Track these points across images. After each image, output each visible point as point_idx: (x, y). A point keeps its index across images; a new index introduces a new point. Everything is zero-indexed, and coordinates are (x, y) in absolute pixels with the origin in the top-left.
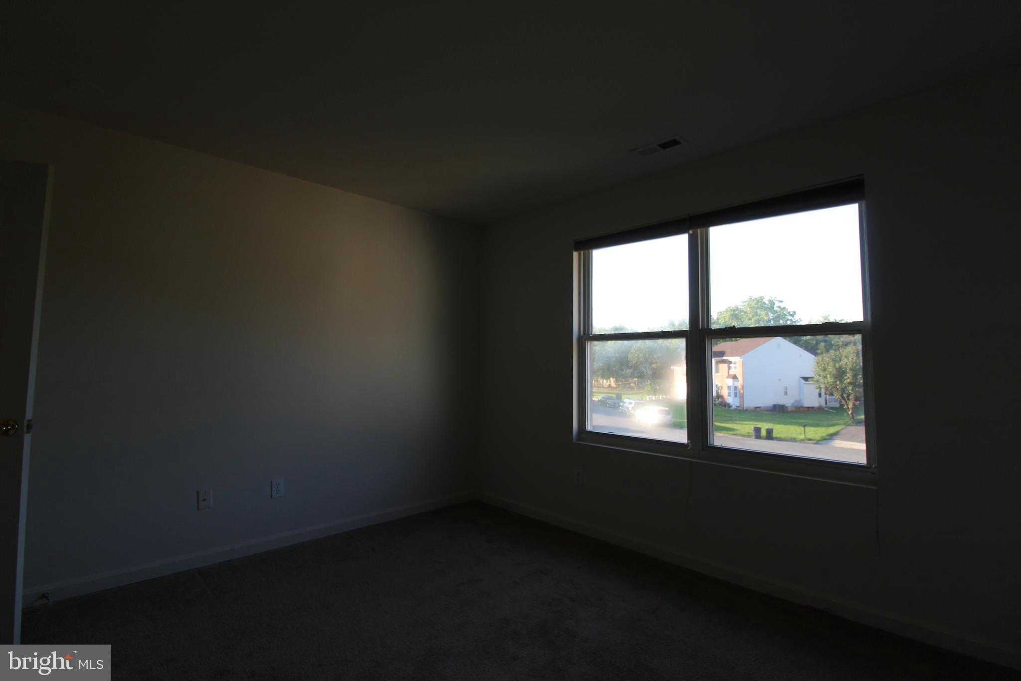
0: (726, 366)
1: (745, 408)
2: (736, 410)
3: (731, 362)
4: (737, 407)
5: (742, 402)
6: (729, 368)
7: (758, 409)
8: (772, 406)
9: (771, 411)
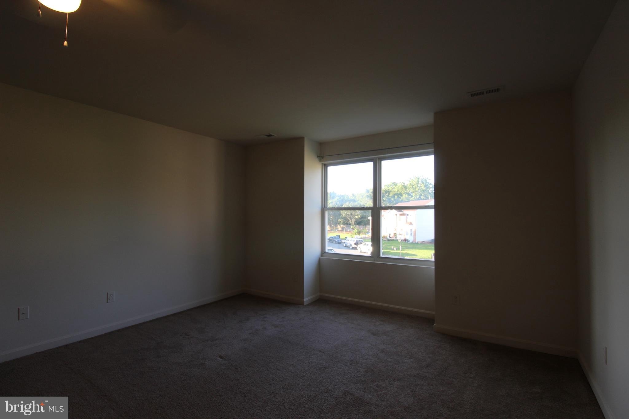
0: (404, 217)
1: (417, 242)
2: (412, 243)
3: (408, 215)
4: (412, 241)
5: (415, 239)
6: (407, 218)
7: (423, 242)
8: (431, 240)
9: (430, 243)
